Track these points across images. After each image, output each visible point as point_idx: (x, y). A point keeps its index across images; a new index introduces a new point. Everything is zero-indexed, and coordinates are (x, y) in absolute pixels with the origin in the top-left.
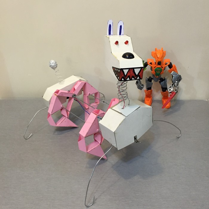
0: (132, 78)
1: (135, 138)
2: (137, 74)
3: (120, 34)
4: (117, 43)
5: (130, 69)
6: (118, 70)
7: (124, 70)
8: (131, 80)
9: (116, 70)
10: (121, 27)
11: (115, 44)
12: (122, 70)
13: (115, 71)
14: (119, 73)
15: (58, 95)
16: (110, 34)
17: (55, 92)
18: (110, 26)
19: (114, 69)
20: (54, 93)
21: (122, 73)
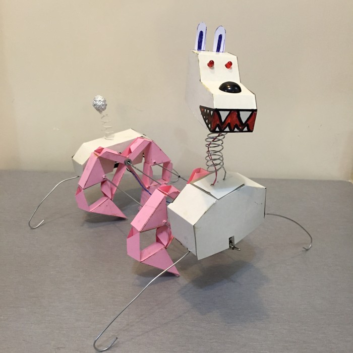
0: (234, 129)
1: (231, 241)
2: (244, 122)
3: (218, 50)
4: (211, 64)
5: (232, 111)
6: (210, 112)
7: (221, 112)
8: (232, 131)
9: (207, 111)
10: (220, 37)
11: (208, 65)
12: (217, 111)
13: (203, 114)
14: (211, 116)
15: (100, 155)
16: (200, 48)
17: (95, 151)
18: (201, 33)
19: (202, 109)
20: (93, 151)
21: (217, 117)
